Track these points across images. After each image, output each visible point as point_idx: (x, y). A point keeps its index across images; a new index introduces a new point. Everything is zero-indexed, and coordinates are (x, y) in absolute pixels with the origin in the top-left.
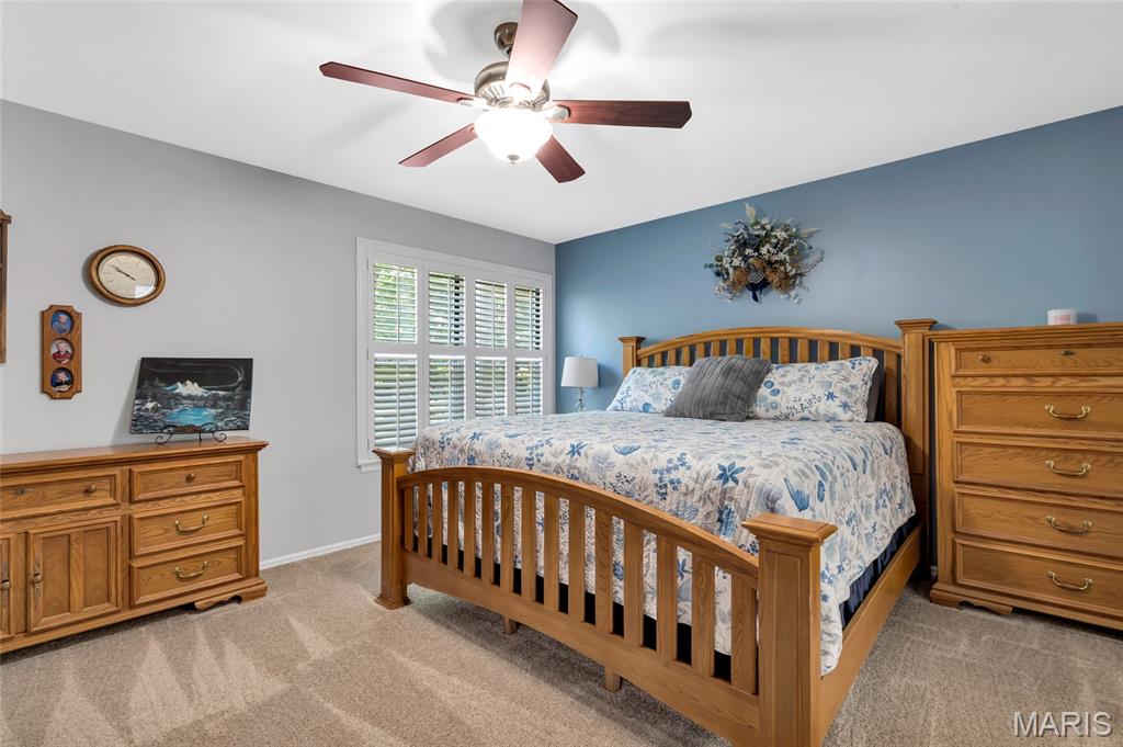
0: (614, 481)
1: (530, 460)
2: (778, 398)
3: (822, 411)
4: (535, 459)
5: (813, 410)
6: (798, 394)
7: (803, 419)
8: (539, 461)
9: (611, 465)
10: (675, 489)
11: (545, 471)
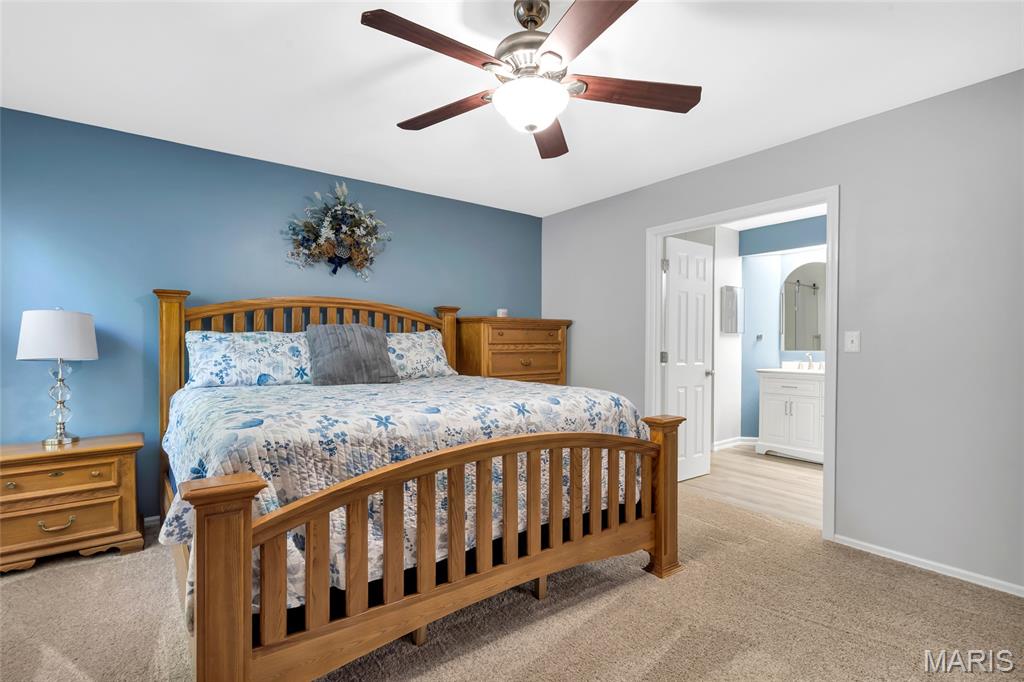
0: (564, 425)
1: (486, 428)
2: (403, 361)
3: (435, 370)
4: (493, 426)
5: (429, 369)
6: (418, 358)
7: (422, 376)
8: (497, 427)
9: (557, 415)
10: (600, 419)
11: (506, 435)
